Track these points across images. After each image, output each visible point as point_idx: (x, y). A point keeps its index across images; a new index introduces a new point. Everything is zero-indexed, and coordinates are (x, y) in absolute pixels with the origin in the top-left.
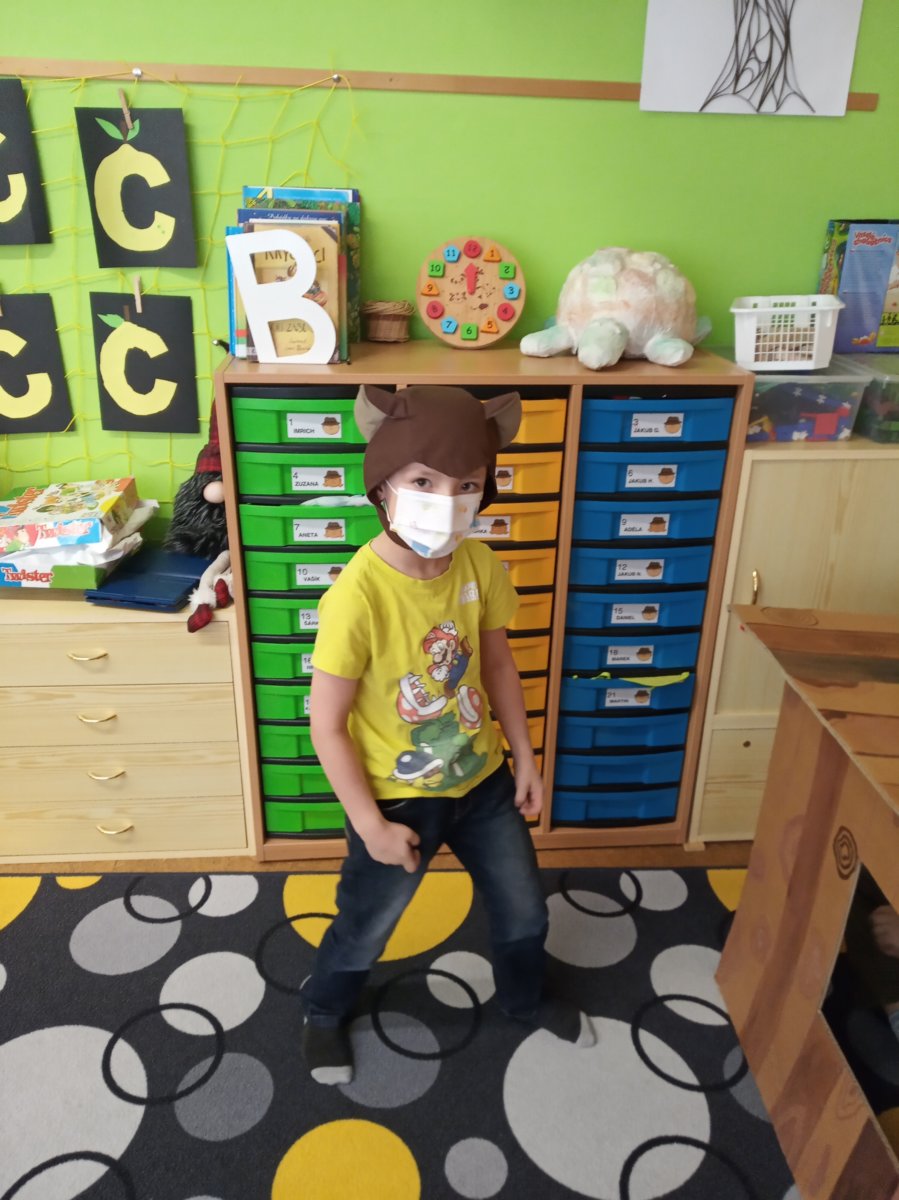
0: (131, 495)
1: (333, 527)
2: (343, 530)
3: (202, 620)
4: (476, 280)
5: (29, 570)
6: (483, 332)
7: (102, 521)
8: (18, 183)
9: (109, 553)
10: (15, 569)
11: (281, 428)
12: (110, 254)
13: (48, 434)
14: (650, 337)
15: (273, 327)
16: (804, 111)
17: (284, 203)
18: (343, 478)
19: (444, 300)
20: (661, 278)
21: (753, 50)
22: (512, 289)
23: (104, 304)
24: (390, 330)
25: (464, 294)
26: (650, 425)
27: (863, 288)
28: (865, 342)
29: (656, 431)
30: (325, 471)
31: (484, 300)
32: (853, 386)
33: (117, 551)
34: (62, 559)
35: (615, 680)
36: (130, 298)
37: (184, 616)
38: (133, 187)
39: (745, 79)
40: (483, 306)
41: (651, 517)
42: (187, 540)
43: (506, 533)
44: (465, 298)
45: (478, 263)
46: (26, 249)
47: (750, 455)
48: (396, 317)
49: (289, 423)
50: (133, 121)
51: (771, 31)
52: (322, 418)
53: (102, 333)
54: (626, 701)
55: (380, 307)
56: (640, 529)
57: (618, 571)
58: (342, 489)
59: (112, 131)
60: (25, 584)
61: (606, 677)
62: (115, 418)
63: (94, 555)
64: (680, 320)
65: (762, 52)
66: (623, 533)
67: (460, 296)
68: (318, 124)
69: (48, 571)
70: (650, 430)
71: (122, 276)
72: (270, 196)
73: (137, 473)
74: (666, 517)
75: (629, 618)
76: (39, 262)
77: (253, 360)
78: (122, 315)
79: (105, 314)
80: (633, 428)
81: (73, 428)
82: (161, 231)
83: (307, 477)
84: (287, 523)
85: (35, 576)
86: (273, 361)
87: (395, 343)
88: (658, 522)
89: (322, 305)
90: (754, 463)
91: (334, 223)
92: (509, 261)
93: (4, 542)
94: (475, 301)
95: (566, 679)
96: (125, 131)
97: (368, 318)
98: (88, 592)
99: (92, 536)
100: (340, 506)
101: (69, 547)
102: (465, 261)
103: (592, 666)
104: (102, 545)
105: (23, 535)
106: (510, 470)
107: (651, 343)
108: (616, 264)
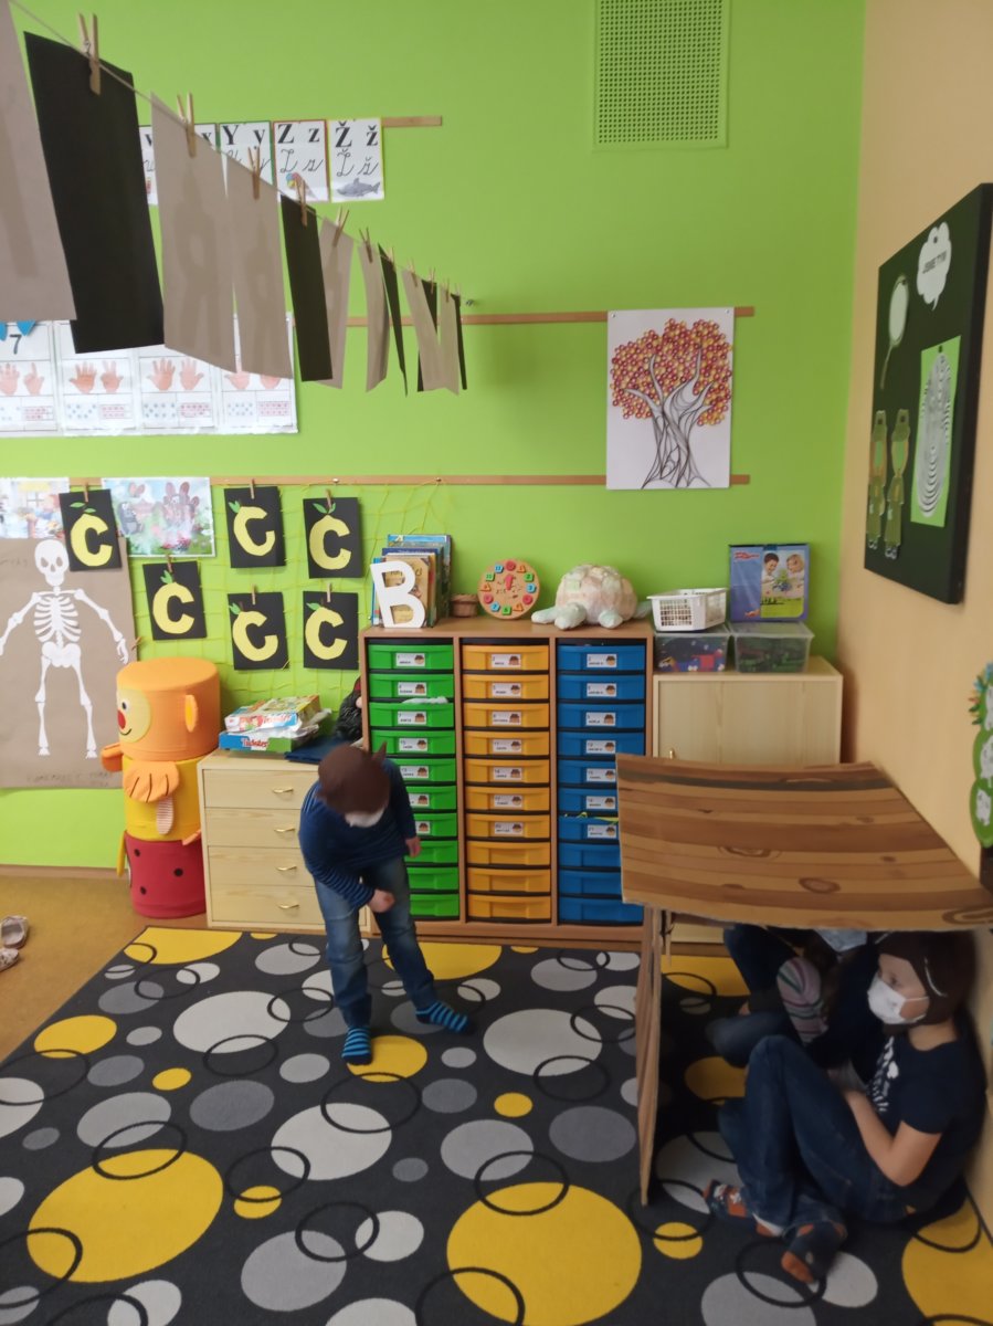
0: (316, 704)
1: (420, 716)
2: (425, 718)
4: (512, 582)
5: (256, 740)
6: (514, 610)
7: (297, 715)
8: (271, 536)
9: (299, 731)
10: (248, 740)
11: (393, 661)
12: (316, 571)
13: (272, 670)
14: (599, 612)
16: (704, 486)
17: (409, 544)
18: (425, 689)
19: (493, 593)
20: (605, 581)
21: (669, 456)
22: (531, 587)
23: (310, 597)
24: (463, 610)
25: (505, 590)
26: (598, 661)
27: (745, 583)
28: (753, 615)
29: (602, 664)
30: (416, 684)
31: (516, 593)
32: (723, 639)
33: (303, 732)
34: (274, 734)
35: (591, 819)
36: (325, 594)
38: (330, 536)
39: (666, 471)
40: (515, 597)
41: (604, 715)
42: (343, 729)
43: (518, 721)
44: (505, 592)
45: (514, 573)
46: (272, 569)
47: (657, 678)
48: (468, 603)
49: (397, 658)
50: (332, 503)
51: (678, 446)
52: (415, 655)
53: (308, 613)
54: (601, 834)
55: (459, 597)
56: (599, 722)
57: (588, 747)
58: (425, 694)
59: (320, 508)
60: (254, 748)
61: (584, 816)
62: (311, 661)
63: (292, 732)
64: (618, 604)
65: (675, 457)
66: (588, 724)
67: (503, 591)
68: (429, 503)
69: (266, 741)
70: (598, 664)
71: (321, 583)
72: (401, 540)
73: (322, 693)
74: (614, 715)
75: (598, 778)
76: (278, 576)
77: (381, 626)
78: (320, 604)
79: (311, 602)
80: (588, 662)
81: (287, 667)
82: (343, 559)
83: (406, 688)
84: (394, 713)
85: (259, 744)
86: (391, 626)
87: (468, 617)
88: (608, 717)
89: (419, 597)
90: (659, 683)
91: (433, 554)
92: (531, 571)
93: (244, 725)
94: (511, 593)
95: (561, 817)
96: (328, 509)
97: (453, 604)
98: (286, 753)
99: (292, 723)
100: (423, 704)
101: (279, 728)
102: (506, 572)
103: (578, 809)
104: (296, 727)
105: (255, 722)
106: (519, 685)
107: (601, 615)
108: (583, 574)
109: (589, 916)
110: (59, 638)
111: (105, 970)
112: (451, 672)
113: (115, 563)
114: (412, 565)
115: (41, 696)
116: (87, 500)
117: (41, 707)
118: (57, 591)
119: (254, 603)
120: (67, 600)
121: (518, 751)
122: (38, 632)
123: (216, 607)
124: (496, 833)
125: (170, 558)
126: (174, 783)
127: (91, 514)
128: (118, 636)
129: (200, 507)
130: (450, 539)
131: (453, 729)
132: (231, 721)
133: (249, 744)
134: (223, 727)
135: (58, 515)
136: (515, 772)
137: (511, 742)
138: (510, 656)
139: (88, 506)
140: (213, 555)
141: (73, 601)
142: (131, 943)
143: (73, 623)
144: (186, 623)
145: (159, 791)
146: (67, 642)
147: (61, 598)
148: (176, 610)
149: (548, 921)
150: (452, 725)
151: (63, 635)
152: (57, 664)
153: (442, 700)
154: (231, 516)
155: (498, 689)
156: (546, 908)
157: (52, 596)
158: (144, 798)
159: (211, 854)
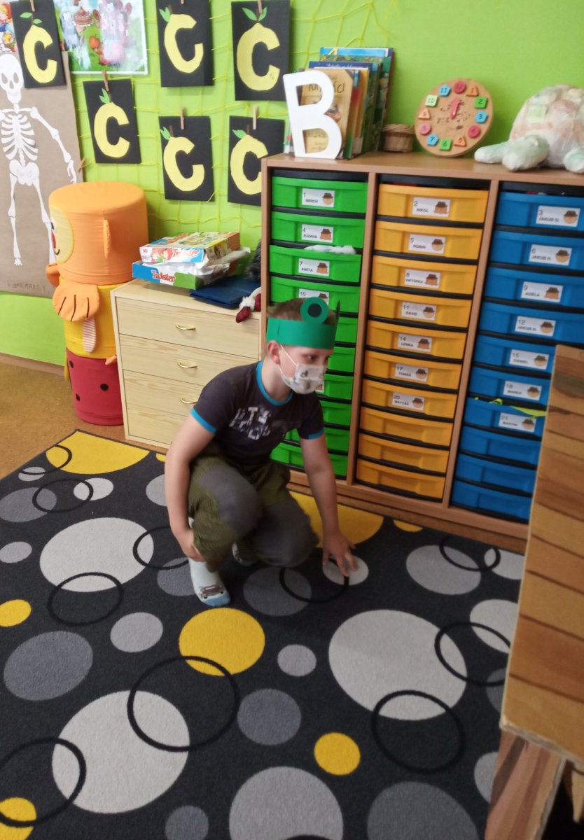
0: (234, 242)
1: (322, 266)
2: (328, 269)
3: (244, 316)
4: (458, 109)
5: (164, 274)
6: (456, 145)
7: (205, 251)
8: (199, 49)
9: (204, 269)
10: (158, 272)
11: (298, 199)
12: (243, 92)
13: (200, 202)
14: (568, 150)
15: (305, 134)
17: (343, 58)
18: (332, 235)
19: (434, 123)
22: (481, 116)
23: (238, 123)
24: (397, 143)
25: (448, 119)
29: (557, 220)
31: (461, 123)
33: (211, 269)
34: (182, 270)
35: (506, 407)
36: (249, 120)
37: (235, 313)
38: (260, 49)
40: (459, 128)
41: (547, 287)
43: (436, 284)
44: (448, 122)
45: (463, 97)
46: (199, 89)
48: (402, 135)
49: (303, 195)
50: (263, 8)
52: (323, 192)
53: (234, 141)
54: (516, 425)
55: (393, 127)
56: (538, 295)
57: (518, 325)
58: (331, 241)
59: (250, 14)
60: (162, 281)
61: (499, 403)
62: (236, 196)
63: (198, 270)
66: (524, 296)
67: (445, 120)
68: (373, 4)
69: (173, 275)
70: (552, 220)
71: (247, 107)
72: (336, 53)
73: (243, 230)
74: (560, 288)
75: (524, 362)
76: (208, 98)
77: (292, 155)
78: (245, 131)
79: (236, 129)
80: (539, 217)
81: (213, 200)
82: (271, 78)
83: (310, 232)
84: (295, 260)
85: (166, 278)
86: (300, 153)
87: (400, 152)
88: (552, 291)
89: (337, 121)
91: (365, 70)
92: (485, 95)
93: (156, 257)
94: (455, 124)
95: (470, 400)
96: (258, 15)
97: (384, 135)
98: (191, 290)
99: (198, 259)
100: (328, 253)
101: (188, 264)
102: (454, 95)
103: (492, 393)
104: (200, 265)
105: (166, 254)
106: (443, 239)
107: (568, 156)
108: (554, 96)
109: (484, 505)
110: (22, 156)
111: (21, 470)
112: (362, 216)
113: (60, 81)
114: (333, 78)
115: (12, 211)
116: (33, 10)
117: (13, 221)
118: (17, 109)
119: (182, 128)
120: (25, 119)
121: (431, 319)
122: (5, 149)
123: (149, 131)
124: (394, 403)
125: (106, 76)
126: (94, 307)
127: (39, 25)
128: (67, 157)
129: (133, 16)
130: (392, 54)
131: (358, 285)
132: (145, 251)
133: (158, 277)
134: (139, 258)
135: (11, 27)
136: (424, 342)
137: (424, 307)
138: (436, 202)
139: (36, 16)
140: (146, 72)
141: (31, 120)
142: (57, 445)
143: (31, 142)
144: (123, 147)
145: (81, 312)
146: (28, 160)
147: (20, 116)
148: (114, 132)
149: (439, 501)
150: (357, 281)
151: (24, 154)
152: (22, 182)
153: (348, 249)
154: (162, 25)
155: (416, 243)
156: (439, 487)
157: (13, 114)
158: (69, 317)
159: (125, 377)
